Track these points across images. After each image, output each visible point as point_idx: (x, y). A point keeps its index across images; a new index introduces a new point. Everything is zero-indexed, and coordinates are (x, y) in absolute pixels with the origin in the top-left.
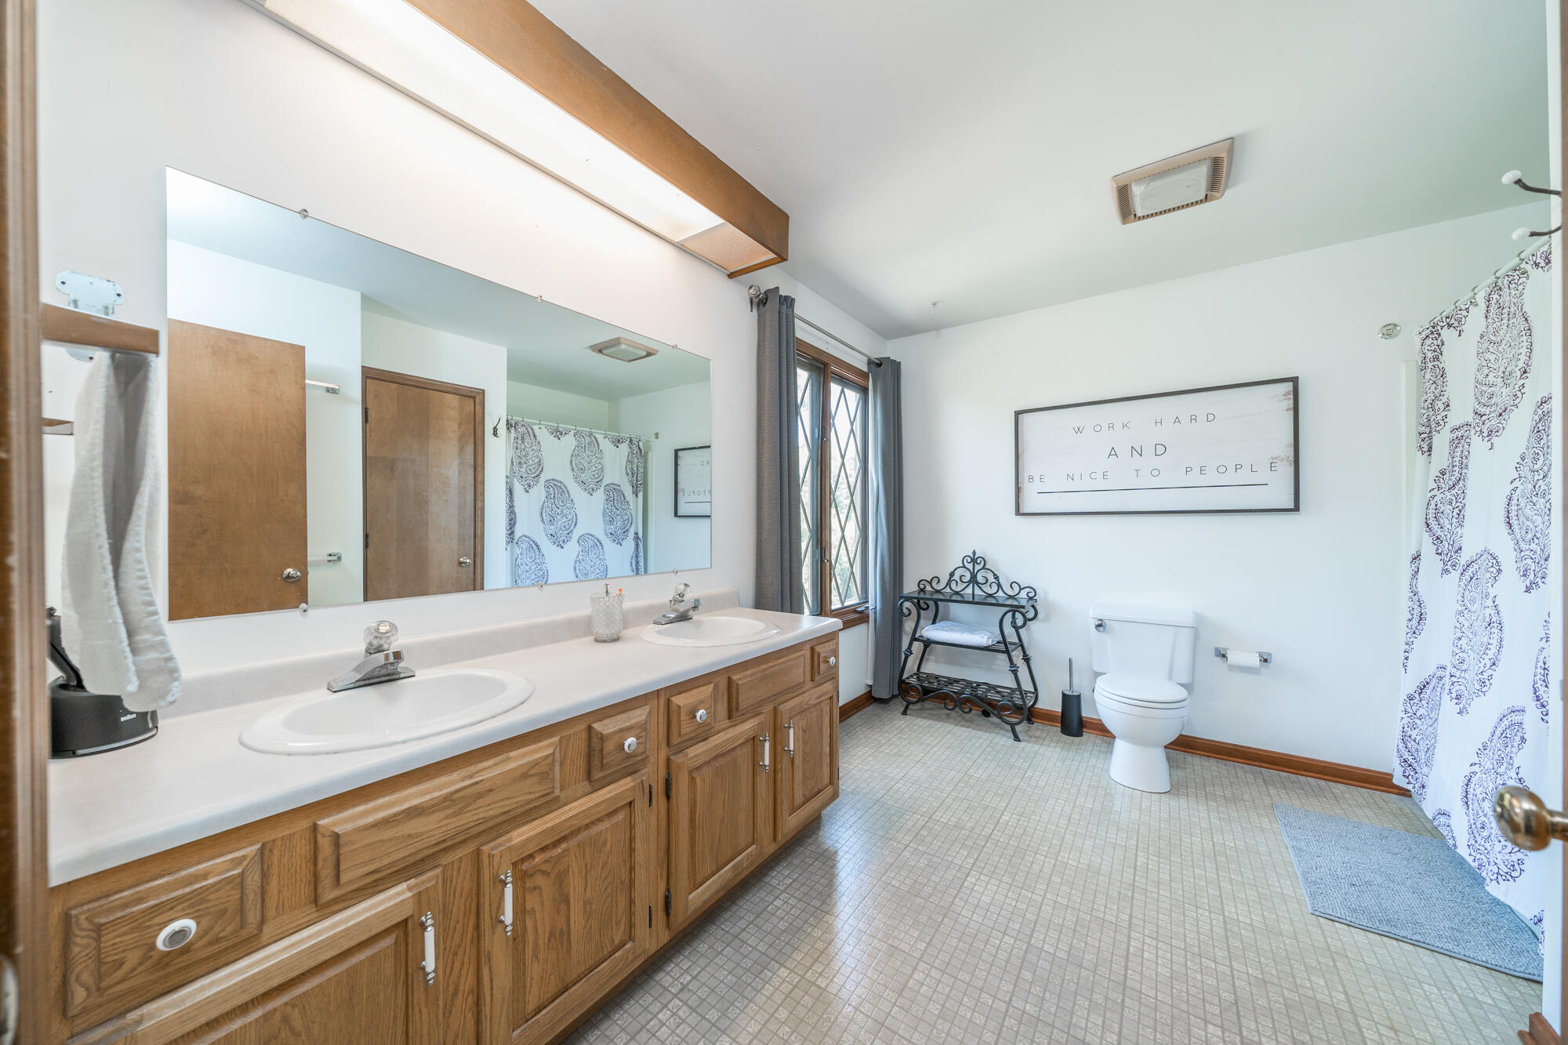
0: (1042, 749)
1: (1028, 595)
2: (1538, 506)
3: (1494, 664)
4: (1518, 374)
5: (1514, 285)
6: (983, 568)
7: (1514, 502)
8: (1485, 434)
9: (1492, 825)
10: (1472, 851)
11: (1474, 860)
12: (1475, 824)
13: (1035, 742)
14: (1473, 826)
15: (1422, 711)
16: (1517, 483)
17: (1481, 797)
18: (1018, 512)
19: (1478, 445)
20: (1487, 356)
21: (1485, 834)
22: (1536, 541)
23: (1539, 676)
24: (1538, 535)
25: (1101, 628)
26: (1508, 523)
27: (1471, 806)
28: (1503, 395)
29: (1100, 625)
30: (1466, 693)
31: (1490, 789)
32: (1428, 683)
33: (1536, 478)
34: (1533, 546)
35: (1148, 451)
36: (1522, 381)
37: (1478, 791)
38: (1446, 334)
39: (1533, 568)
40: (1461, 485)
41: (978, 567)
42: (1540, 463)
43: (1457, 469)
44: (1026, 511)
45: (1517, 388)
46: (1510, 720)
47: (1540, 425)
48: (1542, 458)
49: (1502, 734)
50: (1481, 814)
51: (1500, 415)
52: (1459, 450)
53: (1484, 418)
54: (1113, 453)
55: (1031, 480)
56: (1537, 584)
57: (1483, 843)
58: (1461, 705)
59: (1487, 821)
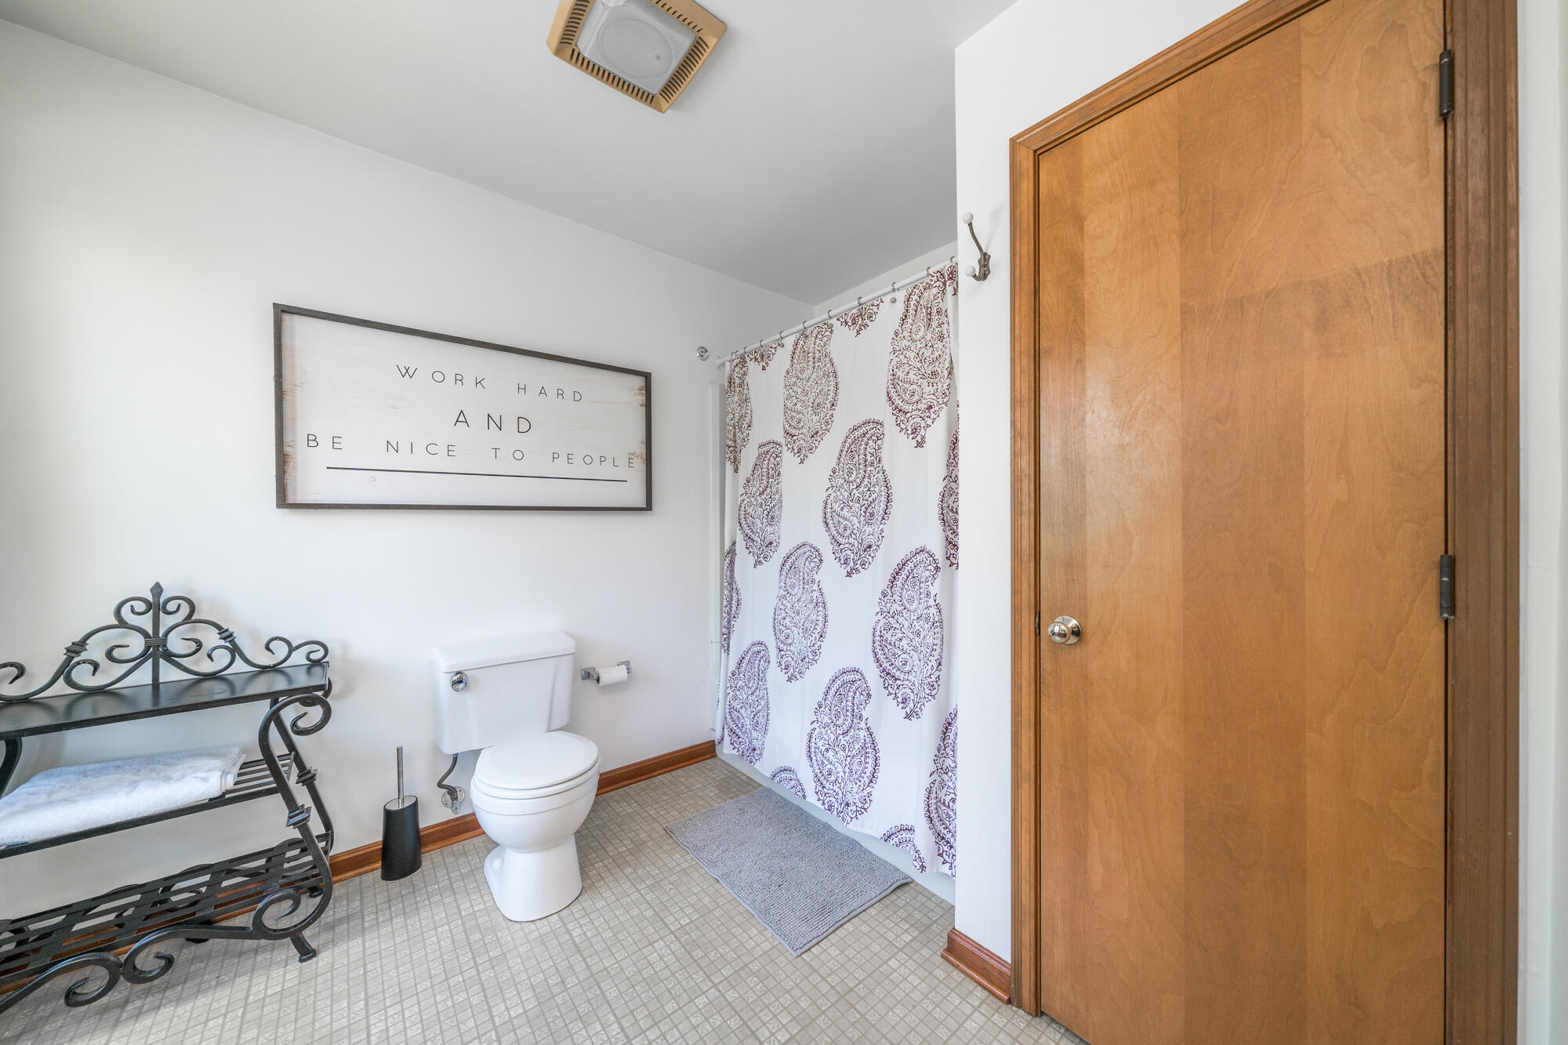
0: (372, 943)
1: (308, 659)
2: (853, 508)
3: (822, 636)
4: (829, 405)
5: (821, 336)
6: (188, 619)
7: (829, 506)
8: (796, 451)
9: (838, 770)
10: (820, 796)
11: (824, 804)
12: (821, 772)
13: (349, 936)
14: (820, 775)
15: (741, 683)
16: (830, 492)
17: (824, 748)
18: (283, 501)
19: (788, 460)
20: (795, 388)
21: (833, 778)
22: (854, 536)
23: (878, 643)
24: (855, 532)
25: (461, 686)
26: (826, 522)
27: (814, 758)
28: (811, 421)
29: (460, 682)
30: (793, 663)
31: (832, 740)
32: (743, 658)
33: (851, 487)
34: (851, 540)
35: (510, 424)
36: (831, 412)
37: (820, 744)
38: (752, 366)
39: (852, 557)
40: (768, 492)
41: (166, 621)
42: (854, 476)
43: (764, 478)
44: (301, 499)
45: (828, 417)
46: (842, 680)
47: (852, 447)
48: (855, 472)
49: (836, 693)
50: (826, 763)
51: (813, 436)
52: (765, 462)
53: (795, 438)
54: (461, 418)
55: (312, 443)
56: (857, 570)
57: (831, 787)
58: (789, 674)
59: (832, 768)
